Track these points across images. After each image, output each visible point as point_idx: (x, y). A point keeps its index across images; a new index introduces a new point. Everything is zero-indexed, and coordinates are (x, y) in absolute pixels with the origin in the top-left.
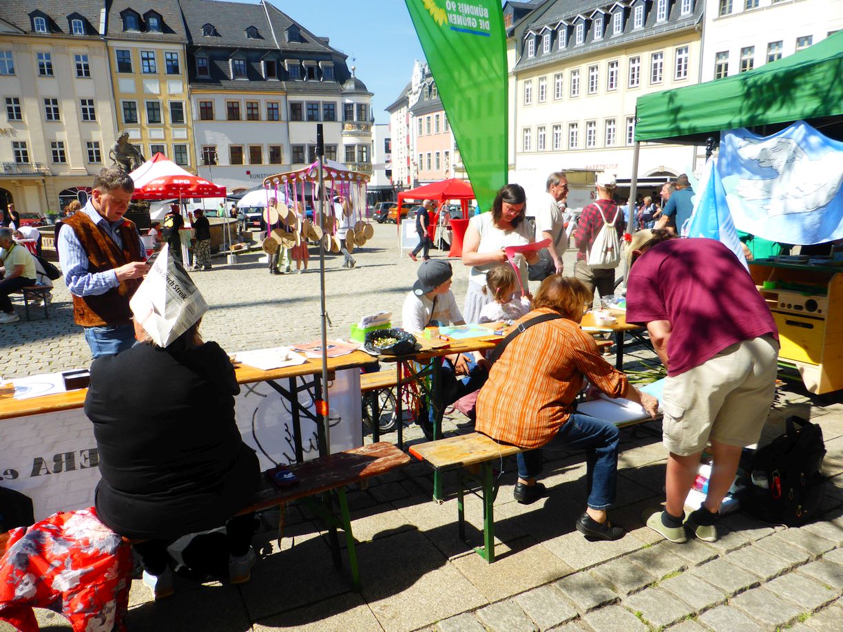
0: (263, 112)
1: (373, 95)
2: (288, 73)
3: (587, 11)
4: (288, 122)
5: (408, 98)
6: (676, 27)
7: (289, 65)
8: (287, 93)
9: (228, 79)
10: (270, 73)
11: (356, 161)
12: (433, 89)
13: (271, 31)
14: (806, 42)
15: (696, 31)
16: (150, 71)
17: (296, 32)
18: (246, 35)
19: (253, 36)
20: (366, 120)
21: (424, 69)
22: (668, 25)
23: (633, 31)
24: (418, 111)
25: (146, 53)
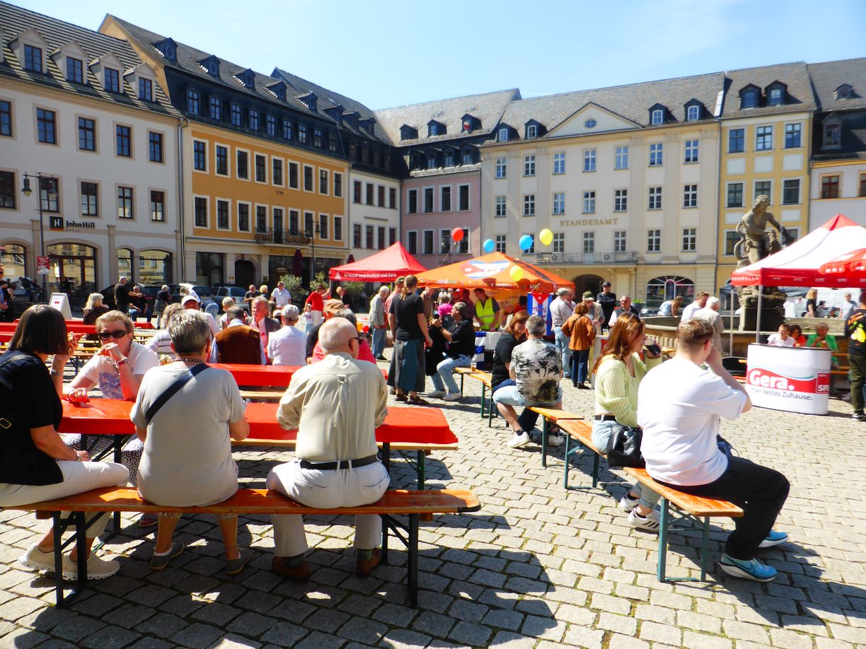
16: (764, 148)
25: (763, 129)
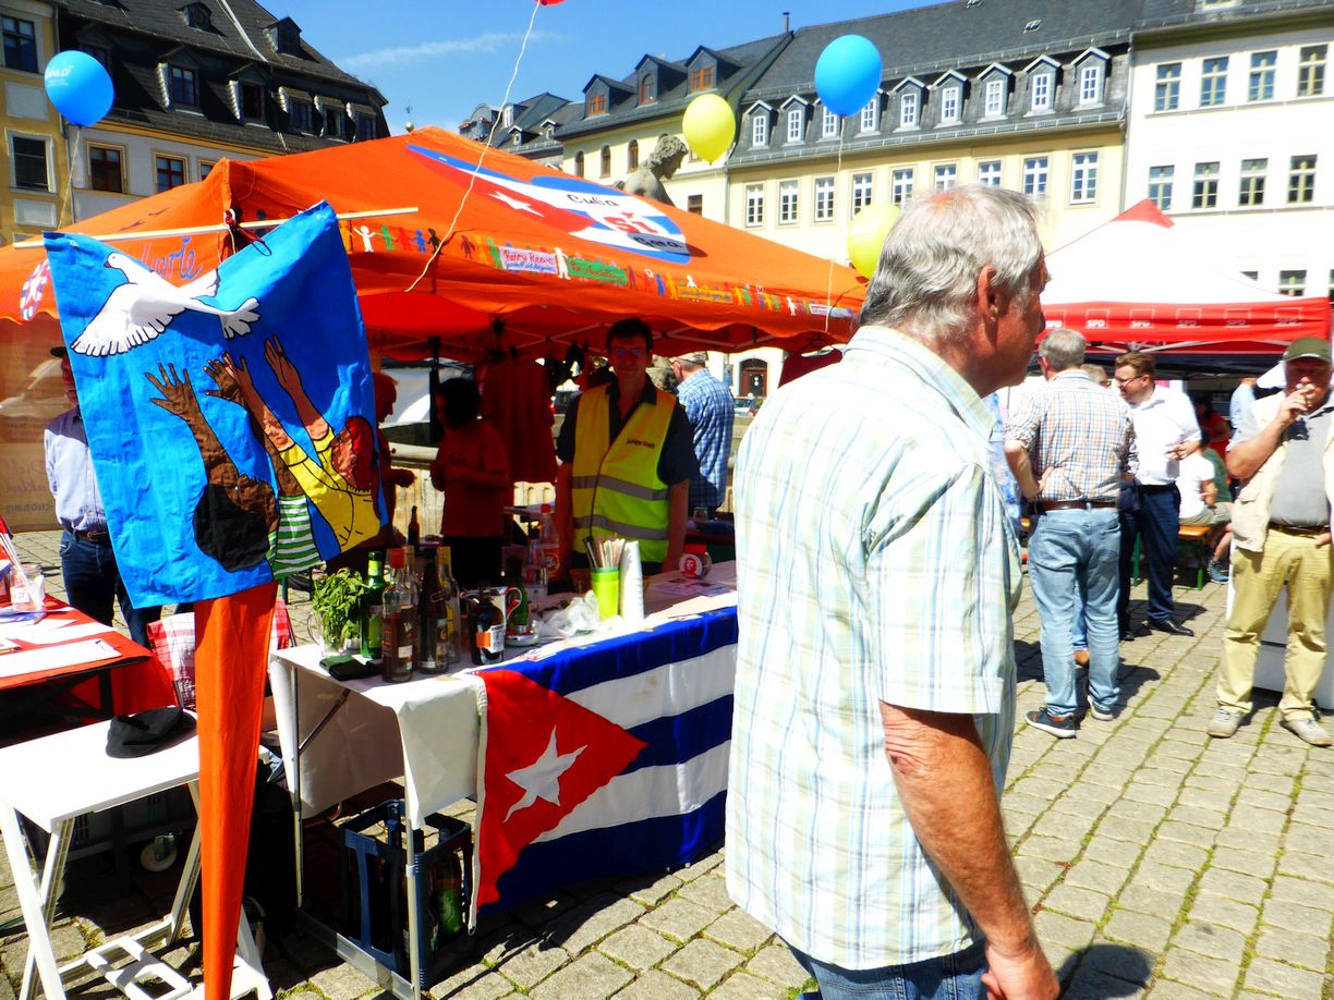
2: (287, 115)
3: (929, 72)
7: (290, 100)
9: (158, 107)
10: (249, 110)
13: (232, 23)
15: (1115, 131)
17: (290, 36)
18: (185, 19)
19: (200, 25)
23: (983, 120)
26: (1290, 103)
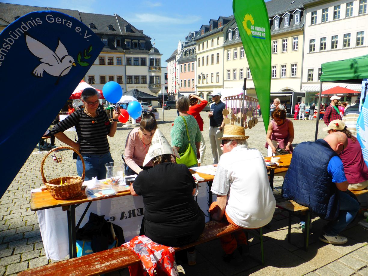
0: (115, 61)
1: (162, 55)
2: (126, 45)
4: (125, 66)
5: (176, 56)
6: (293, 29)
7: (126, 42)
8: (125, 54)
10: (118, 45)
11: (155, 83)
12: (187, 52)
13: (118, 27)
14: (348, 36)
15: (302, 31)
17: (130, 28)
18: (108, 28)
19: (111, 29)
20: (159, 65)
21: (183, 44)
22: (289, 28)
23: (274, 30)
24: (180, 62)
26: (344, 19)
